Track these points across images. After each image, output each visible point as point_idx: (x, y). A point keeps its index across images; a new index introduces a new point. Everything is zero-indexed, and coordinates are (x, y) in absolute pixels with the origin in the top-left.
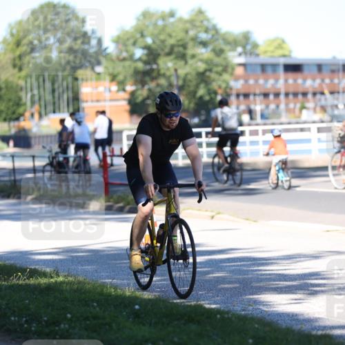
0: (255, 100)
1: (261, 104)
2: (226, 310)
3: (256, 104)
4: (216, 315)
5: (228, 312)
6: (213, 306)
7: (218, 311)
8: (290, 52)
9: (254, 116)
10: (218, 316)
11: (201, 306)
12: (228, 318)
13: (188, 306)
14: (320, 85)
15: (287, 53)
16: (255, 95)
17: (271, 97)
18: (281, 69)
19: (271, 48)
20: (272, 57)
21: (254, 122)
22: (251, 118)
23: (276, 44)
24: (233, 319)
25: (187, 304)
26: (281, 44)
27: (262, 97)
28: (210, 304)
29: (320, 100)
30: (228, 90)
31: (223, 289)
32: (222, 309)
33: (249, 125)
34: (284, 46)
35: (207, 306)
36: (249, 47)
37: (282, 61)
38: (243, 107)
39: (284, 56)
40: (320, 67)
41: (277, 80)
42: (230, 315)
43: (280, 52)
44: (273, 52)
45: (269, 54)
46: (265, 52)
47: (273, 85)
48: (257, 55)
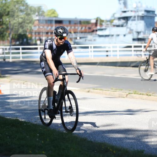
0: (42, 35)
1: (45, 36)
2: (28, 122)
3: (43, 37)
4: (24, 124)
5: (29, 123)
6: (23, 120)
7: (25, 122)
8: (58, 15)
9: (42, 41)
10: (25, 124)
11: (18, 120)
12: (29, 125)
13: (12, 120)
14: (70, 29)
15: (56, 16)
16: (42, 33)
17: (49, 34)
18: (54, 22)
19: (50, 14)
20: (50, 17)
21: (42, 44)
22: (41, 42)
23: (52, 12)
24: (31, 125)
25: (12, 119)
26: (54, 12)
27: (45, 34)
28: (22, 119)
29: (69, 35)
30: (31, 31)
31: (27, 113)
32: (27, 121)
33: (40, 45)
34: (55, 12)
35: (20, 120)
36: (41, 13)
37: (54, 19)
38: (37, 38)
39: (55, 17)
40: (70, 22)
41: (52, 27)
42: (30, 124)
43: (53, 15)
44: (50, 15)
45: (49, 16)
46: (48, 15)
47: (50, 29)
48: (44, 16)
